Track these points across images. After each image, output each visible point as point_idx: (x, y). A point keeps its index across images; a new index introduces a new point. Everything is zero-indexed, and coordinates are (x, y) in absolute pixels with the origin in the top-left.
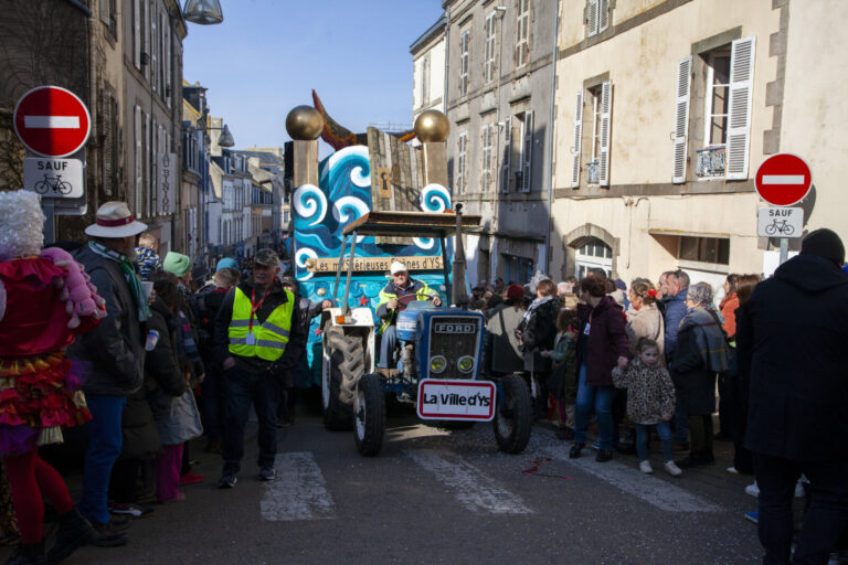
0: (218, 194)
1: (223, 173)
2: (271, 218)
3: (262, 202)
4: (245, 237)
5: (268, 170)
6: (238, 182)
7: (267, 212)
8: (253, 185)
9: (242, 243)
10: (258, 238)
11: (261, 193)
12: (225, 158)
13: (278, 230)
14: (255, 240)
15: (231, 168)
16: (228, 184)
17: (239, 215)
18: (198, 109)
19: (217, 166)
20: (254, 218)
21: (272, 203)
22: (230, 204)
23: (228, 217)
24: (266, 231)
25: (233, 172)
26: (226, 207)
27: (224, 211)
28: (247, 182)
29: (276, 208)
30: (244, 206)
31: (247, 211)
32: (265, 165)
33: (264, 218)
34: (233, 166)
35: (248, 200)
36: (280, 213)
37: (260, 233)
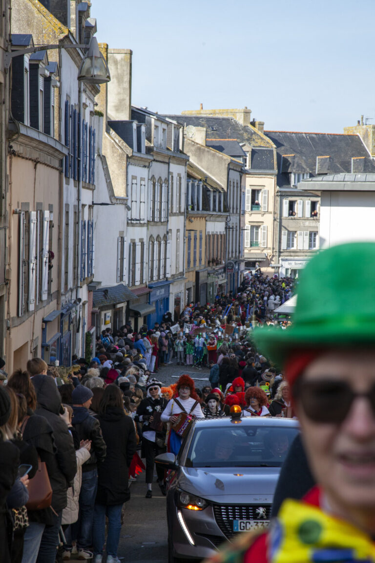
0: (119, 191)
1: (129, 151)
2: (223, 238)
3: (206, 207)
4: (171, 271)
5: (220, 149)
6: (159, 170)
7: (217, 227)
8: (189, 176)
9: (166, 284)
10: (197, 273)
11: (206, 191)
12: (135, 125)
13: (238, 262)
14: (192, 278)
15: (145, 143)
16: (139, 172)
17: (160, 231)
18: (64, 20)
19: (118, 139)
20: (190, 237)
21: (226, 209)
22: (142, 211)
23: (139, 233)
24: (214, 261)
25: (149, 150)
26: (135, 215)
27: (131, 222)
28: (177, 169)
29: (234, 220)
30: (170, 213)
31: (176, 223)
32: (216, 140)
33: (210, 237)
34: (149, 139)
35: (179, 202)
36: (241, 229)
37: (201, 265)
